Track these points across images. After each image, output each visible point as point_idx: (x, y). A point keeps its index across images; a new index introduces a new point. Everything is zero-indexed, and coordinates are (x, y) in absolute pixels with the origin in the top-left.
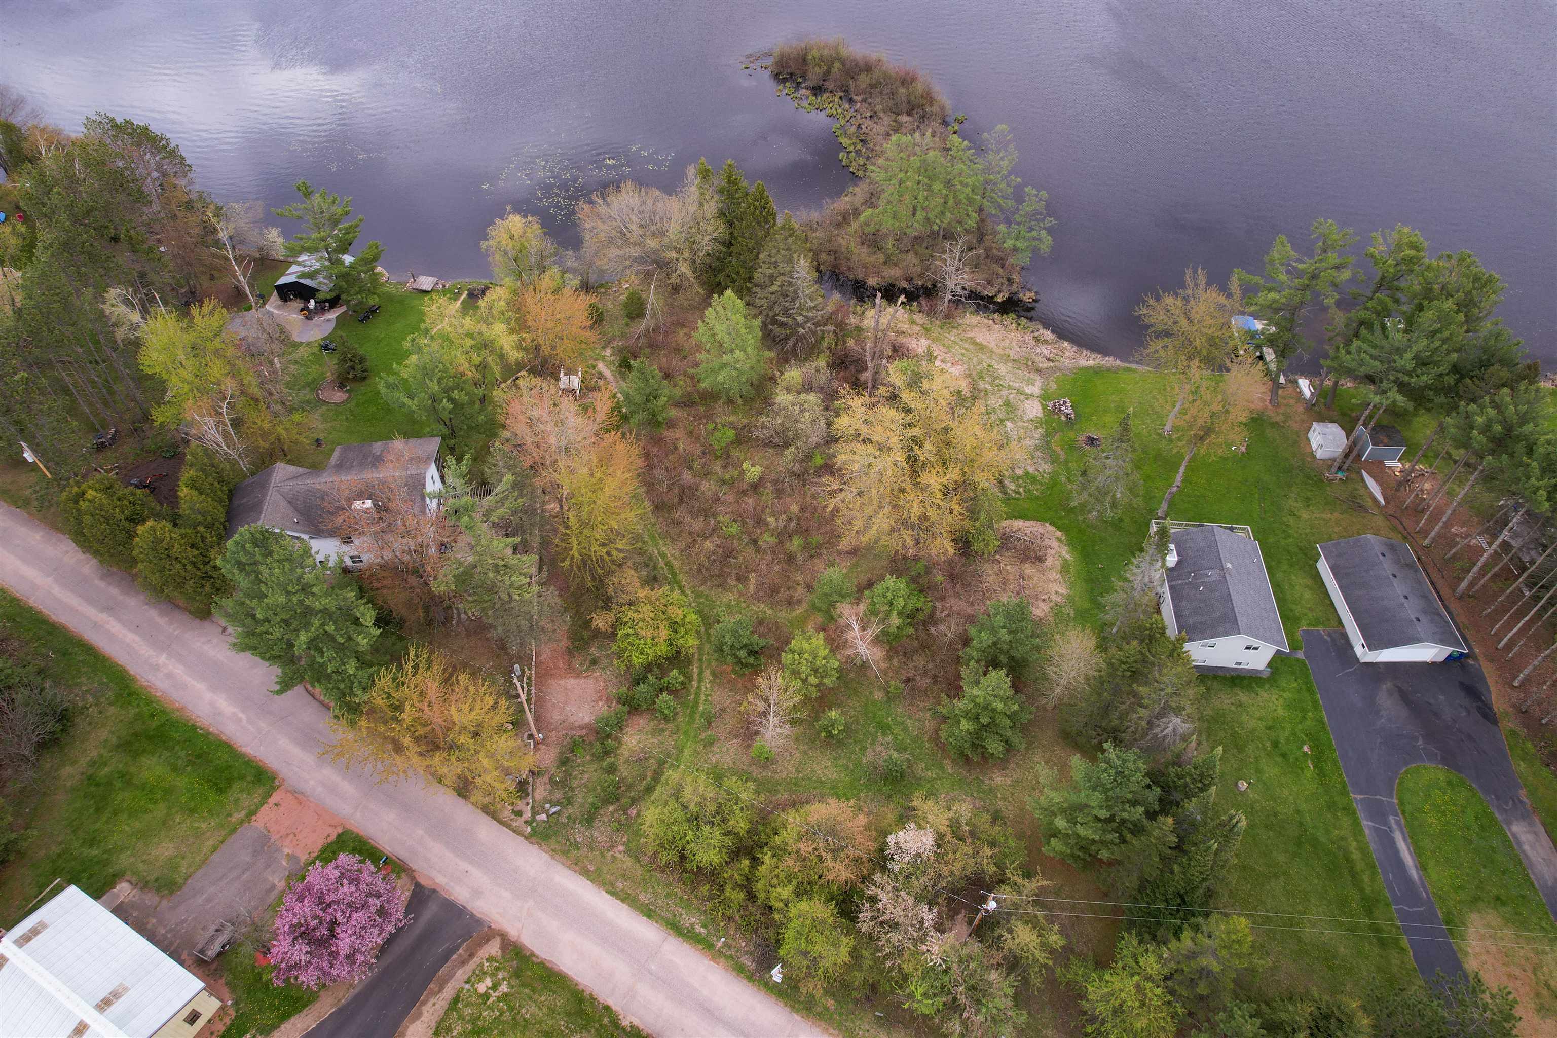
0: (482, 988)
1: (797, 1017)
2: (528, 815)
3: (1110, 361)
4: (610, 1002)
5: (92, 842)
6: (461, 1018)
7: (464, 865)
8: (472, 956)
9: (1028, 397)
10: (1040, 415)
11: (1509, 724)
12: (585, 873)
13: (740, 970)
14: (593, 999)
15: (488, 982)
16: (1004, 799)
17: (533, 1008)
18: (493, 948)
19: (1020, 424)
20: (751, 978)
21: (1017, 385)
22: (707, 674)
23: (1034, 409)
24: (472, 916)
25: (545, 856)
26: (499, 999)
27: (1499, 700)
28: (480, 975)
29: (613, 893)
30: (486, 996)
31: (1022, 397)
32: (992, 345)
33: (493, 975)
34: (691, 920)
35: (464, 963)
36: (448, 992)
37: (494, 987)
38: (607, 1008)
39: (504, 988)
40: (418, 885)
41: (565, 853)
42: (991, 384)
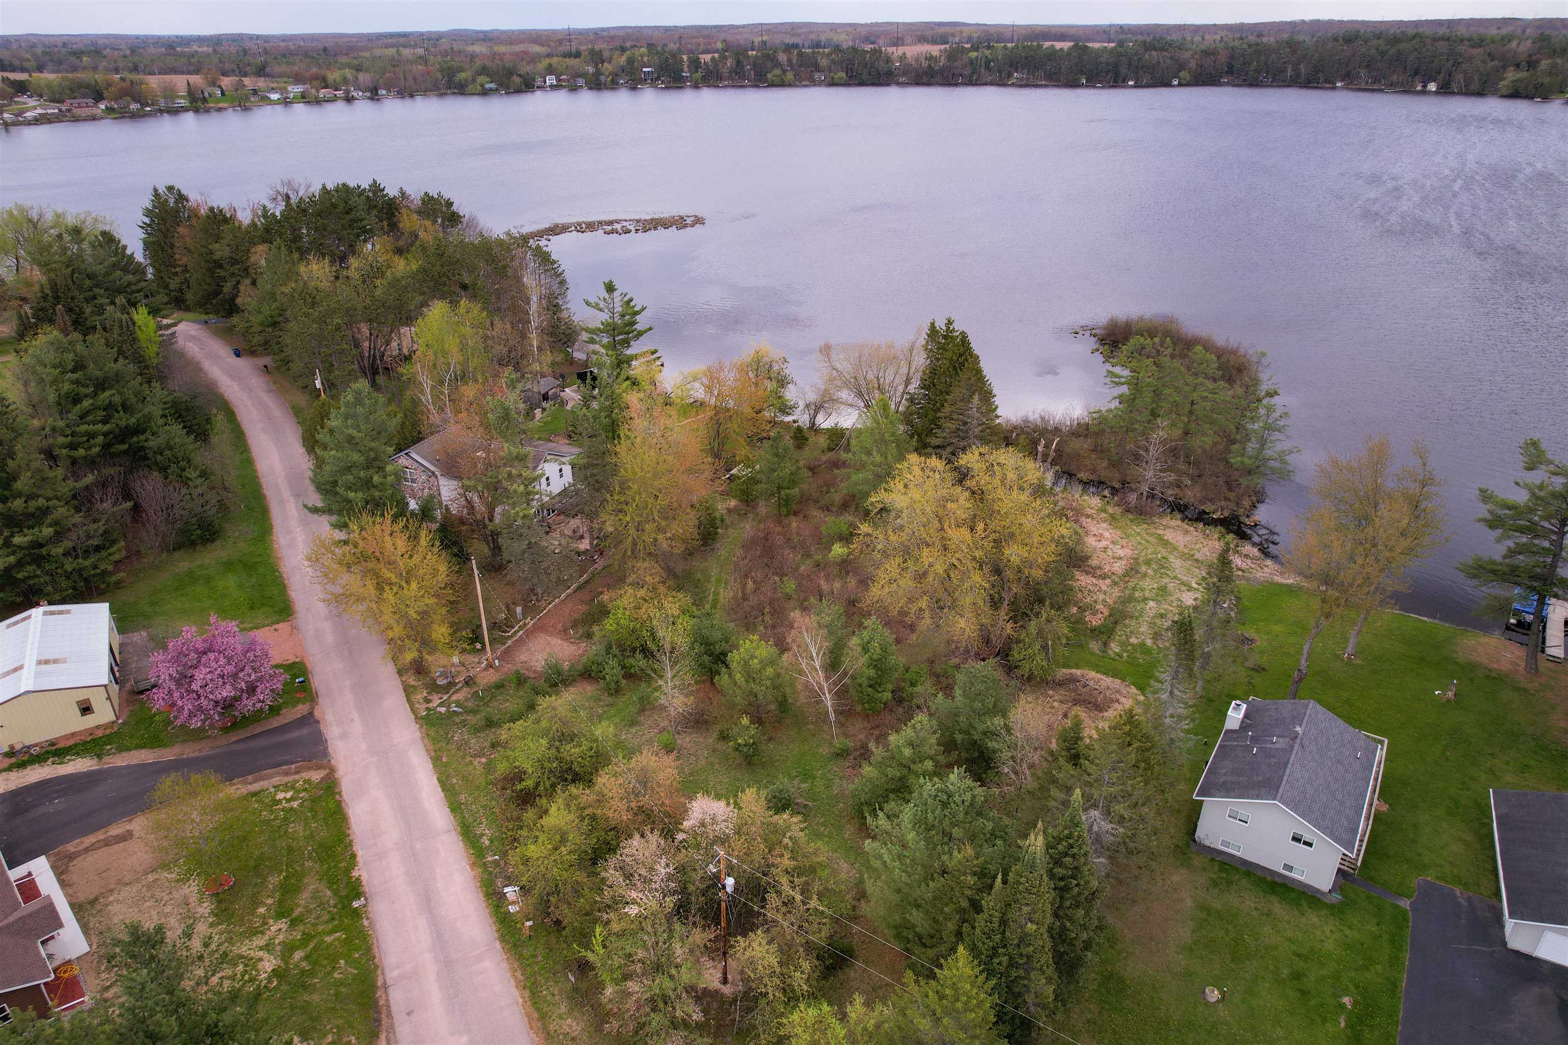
0: (280, 796)
2: (434, 705)
4: (360, 854)
5: (153, 604)
6: (246, 807)
7: (356, 716)
8: (297, 773)
10: (1195, 605)
12: (436, 760)
13: (486, 884)
14: (350, 844)
15: (289, 795)
17: (301, 828)
18: (316, 776)
19: (1165, 606)
20: (489, 895)
21: (1185, 578)
23: (1190, 599)
24: (326, 748)
25: (418, 735)
26: (284, 809)
28: (287, 787)
29: (442, 782)
30: (278, 803)
32: (1180, 545)
33: (298, 792)
34: (486, 831)
35: (287, 774)
36: (256, 787)
37: (289, 801)
38: (354, 856)
39: (295, 804)
40: (311, 714)
41: (435, 741)
42: (1156, 571)
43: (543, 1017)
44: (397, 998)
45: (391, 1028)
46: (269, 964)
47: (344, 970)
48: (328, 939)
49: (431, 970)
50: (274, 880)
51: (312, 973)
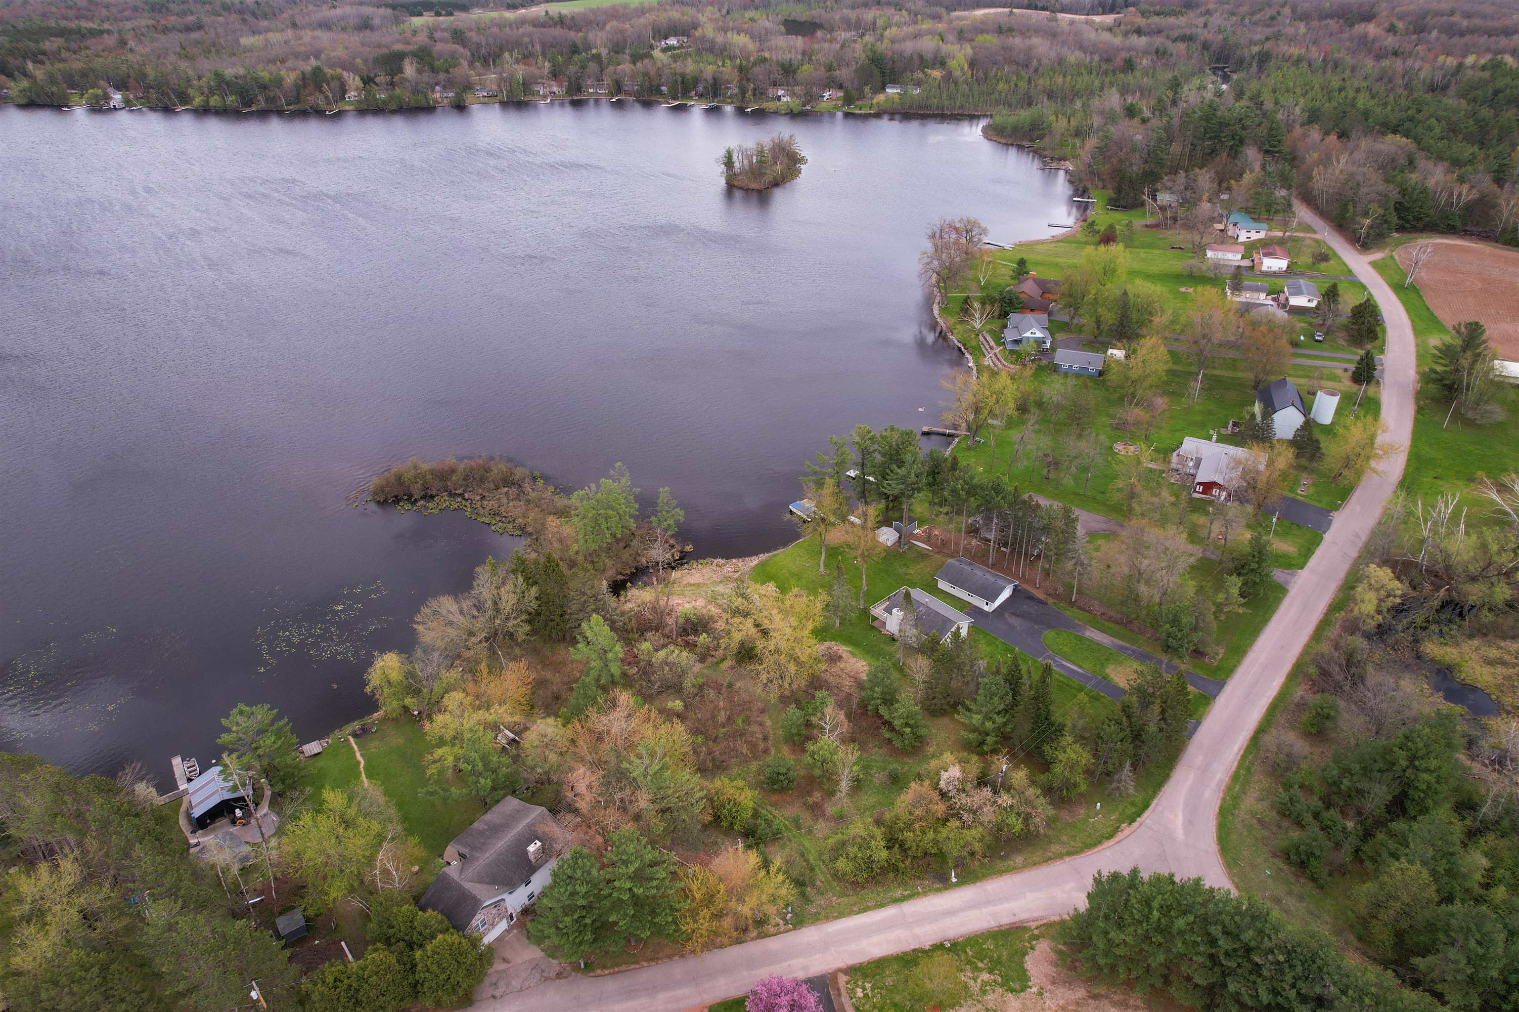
0: (860, 995)
1: (980, 884)
2: (781, 922)
3: (763, 557)
4: (912, 947)
7: (784, 964)
8: (838, 990)
11: (1051, 601)
12: (836, 918)
13: (938, 890)
14: (905, 953)
15: (859, 990)
17: (890, 979)
18: (842, 979)
20: (946, 889)
22: (769, 808)
24: (817, 977)
25: (812, 928)
26: (872, 990)
27: (1040, 595)
28: (852, 993)
29: (859, 913)
30: (866, 995)
32: (701, 581)
33: (857, 986)
34: (898, 893)
35: (839, 995)
36: (850, 1010)
37: (864, 989)
38: (914, 950)
39: (868, 985)
41: (818, 919)
43: (1015, 868)
44: (1006, 920)
45: (1021, 921)
46: (985, 976)
47: (990, 945)
48: (970, 953)
49: (991, 909)
51: (991, 958)
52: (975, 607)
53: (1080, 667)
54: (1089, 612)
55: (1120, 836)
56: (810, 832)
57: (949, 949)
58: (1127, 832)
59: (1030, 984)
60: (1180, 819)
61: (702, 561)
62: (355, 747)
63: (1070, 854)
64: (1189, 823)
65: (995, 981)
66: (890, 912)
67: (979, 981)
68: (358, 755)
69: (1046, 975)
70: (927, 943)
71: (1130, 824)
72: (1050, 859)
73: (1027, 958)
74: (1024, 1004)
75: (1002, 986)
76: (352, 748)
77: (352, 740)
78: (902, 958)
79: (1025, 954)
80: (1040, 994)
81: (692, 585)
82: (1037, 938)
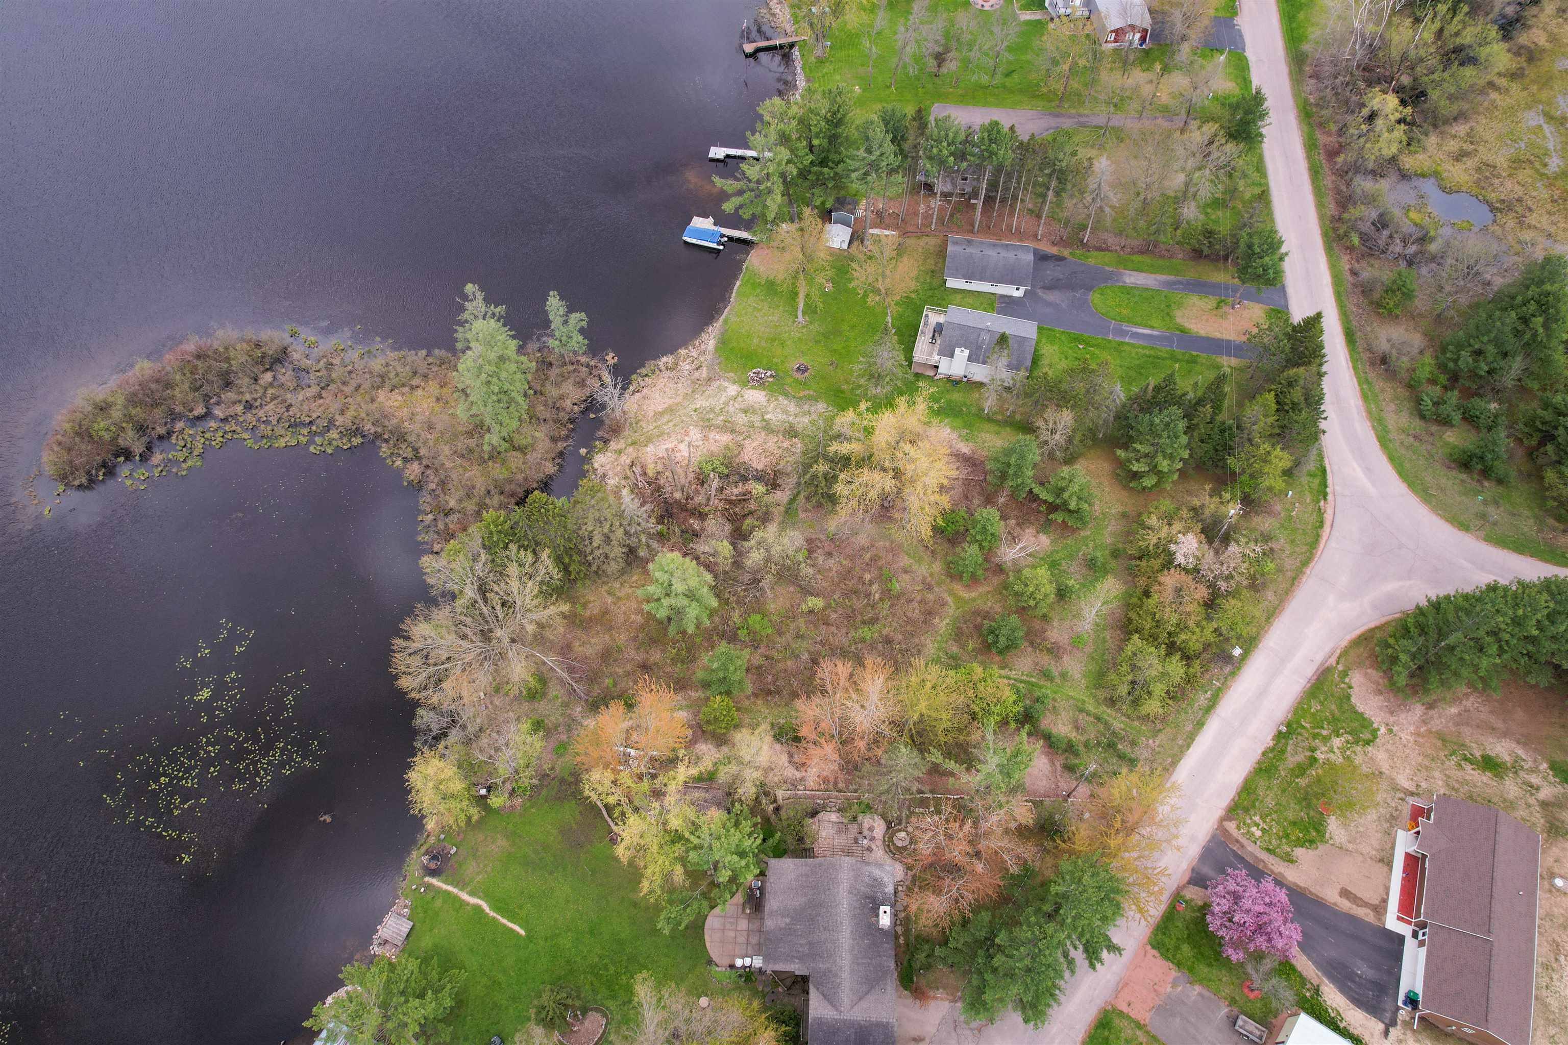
0: (1258, 833)
1: (1260, 646)
3: (714, 331)
4: (1260, 752)
6: (1279, 846)
8: (1237, 841)
9: (739, 395)
10: (764, 393)
11: (1066, 253)
13: (1233, 674)
14: (1259, 762)
15: (1254, 829)
16: (1110, 508)
17: (1268, 799)
18: (1231, 826)
19: (770, 409)
20: (1239, 668)
23: (755, 396)
24: (1209, 841)
26: (1265, 822)
27: (1052, 249)
28: (1250, 834)
29: (1189, 746)
30: (1263, 830)
31: (740, 399)
32: (668, 402)
33: (1249, 826)
34: (1202, 699)
35: (1243, 846)
36: (1264, 855)
37: (1257, 825)
38: (1263, 754)
39: (1257, 819)
40: (1189, 883)
42: (718, 415)
43: (1275, 609)
44: (1310, 671)
45: (1322, 664)
46: (1337, 742)
47: (1315, 707)
48: (1308, 726)
49: (1289, 666)
50: (1302, 782)
51: (1326, 719)
52: (1002, 296)
53: (1152, 328)
54: (1107, 249)
55: (1328, 517)
56: (1064, 676)
57: (1289, 733)
58: (1330, 511)
59: (1375, 725)
60: (1359, 473)
61: (643, 371)
62: (450, 888)
63: (1306, 563)
64: (1368, 470)
65: (1348, 742)
66: (1213, 727)
67: (1336, 750)
68: (465, 896)
69: (1381, 708)
70: (1268, 740)
71: (1325, 499)
72: (1294, 579)
73: (1353, 700)
74: (1387, 751)
75: (1356, 742)
76: (448, 893)
77: (434, 881)
78: (1261, 769)
79: (1348, 697)
80: (1390, 731)
81: (662, 414)
82: (1345, 674)
